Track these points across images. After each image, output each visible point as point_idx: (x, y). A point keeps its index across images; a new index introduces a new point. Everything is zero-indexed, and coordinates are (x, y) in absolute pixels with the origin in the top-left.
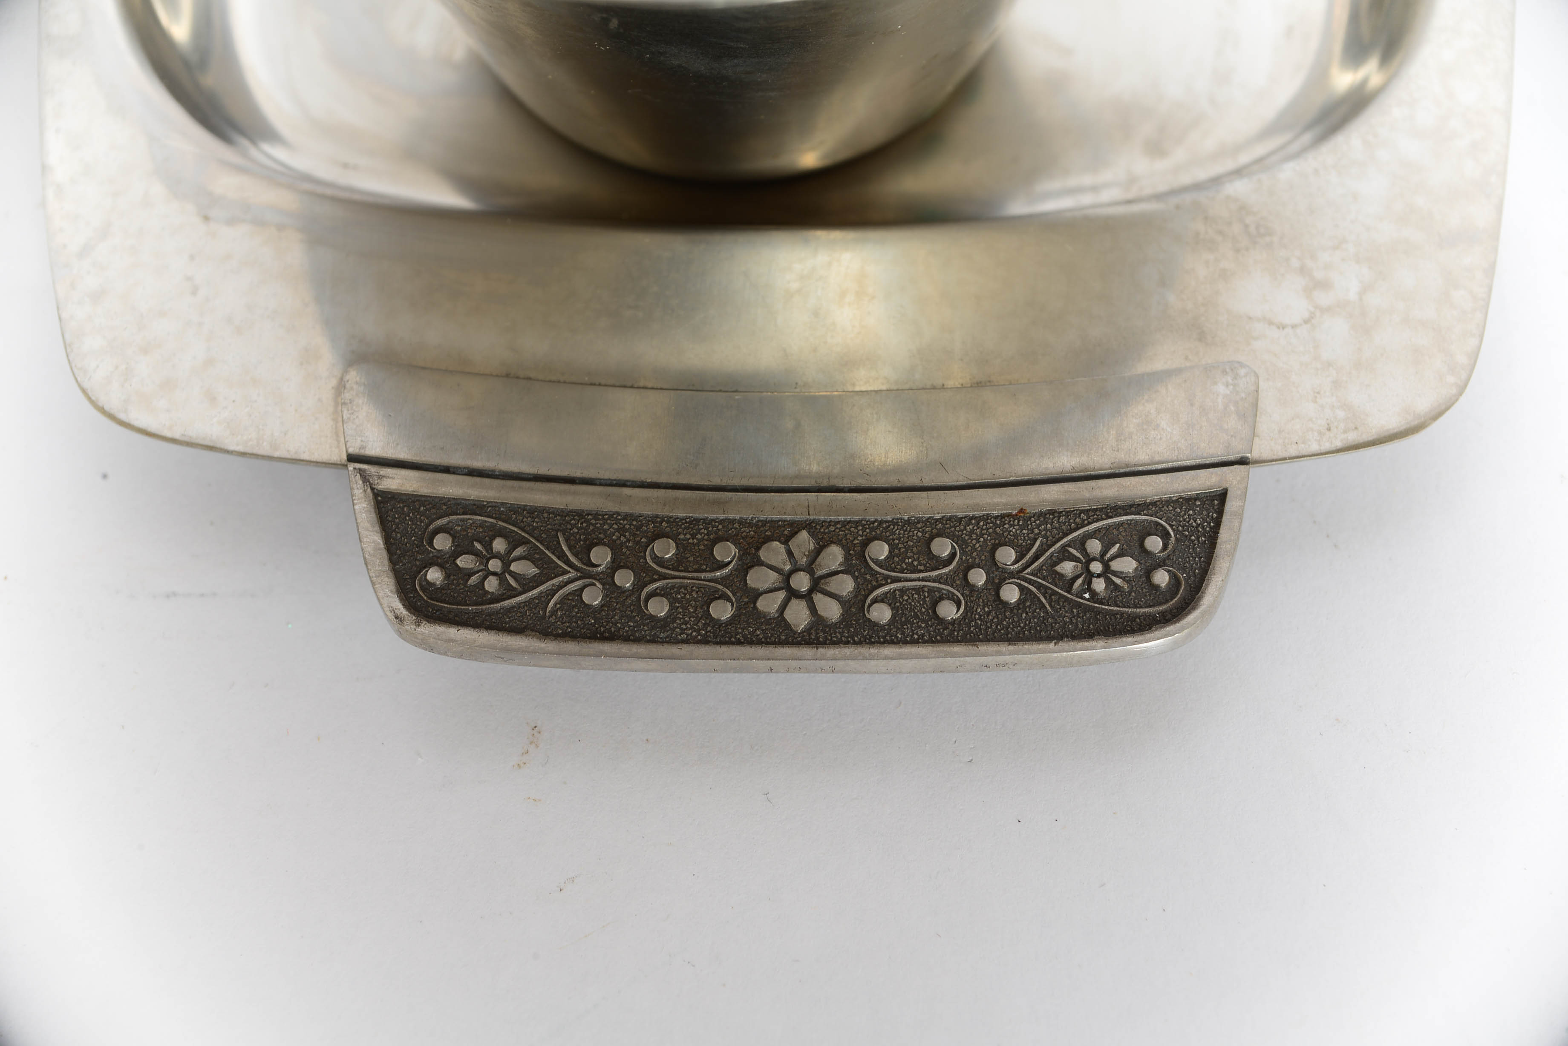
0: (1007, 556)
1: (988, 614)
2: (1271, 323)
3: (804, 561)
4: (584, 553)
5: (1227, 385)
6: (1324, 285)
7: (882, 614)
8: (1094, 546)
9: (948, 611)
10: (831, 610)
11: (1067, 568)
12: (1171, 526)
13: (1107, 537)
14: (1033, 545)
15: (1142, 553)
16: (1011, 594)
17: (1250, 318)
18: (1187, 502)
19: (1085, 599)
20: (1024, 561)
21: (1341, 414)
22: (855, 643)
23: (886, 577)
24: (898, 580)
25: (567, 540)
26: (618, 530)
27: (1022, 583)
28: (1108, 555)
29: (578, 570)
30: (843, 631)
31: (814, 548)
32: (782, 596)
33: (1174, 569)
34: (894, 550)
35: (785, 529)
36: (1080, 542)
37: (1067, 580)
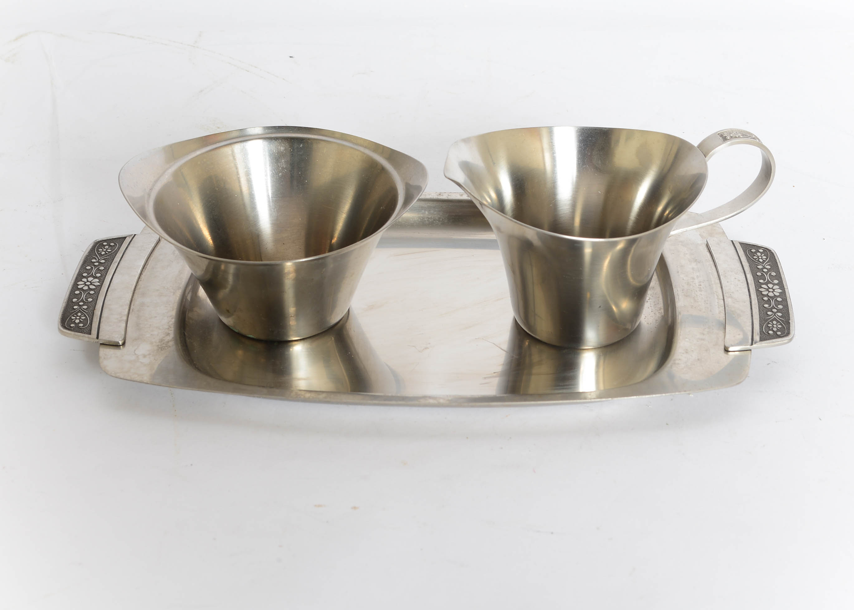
0: (85, 307)
1: (72, 304)
2: (136, 350)
3: (93, 284)
4: (104, 259)
6: (144, 357)
7: (77, 292)
8: (83, 318)
9: (75, 300)
10: (80, 286)
11: (79, 314)
12: (85, 328)
13: (85, 320)
14: (87, 311)
15: (79, 323)
16: (76, 307)
17: (139, 346)
18: (90, 330)
19: (71, 316)
20: (83, 309)
21: (108, 357)
22: (72, 288)
23: (85, 293)
25: (108, 258)
26: (108, 263)
27: (77, 309)
28: (80, 319)
29: (100, 259)
30: (75, 286)
31: (96, 285)
32: (86, 281)
33: (74, 327)
34: (91, 294)
35: (102, 280)
36: (85, 316)
37: (76, 314)
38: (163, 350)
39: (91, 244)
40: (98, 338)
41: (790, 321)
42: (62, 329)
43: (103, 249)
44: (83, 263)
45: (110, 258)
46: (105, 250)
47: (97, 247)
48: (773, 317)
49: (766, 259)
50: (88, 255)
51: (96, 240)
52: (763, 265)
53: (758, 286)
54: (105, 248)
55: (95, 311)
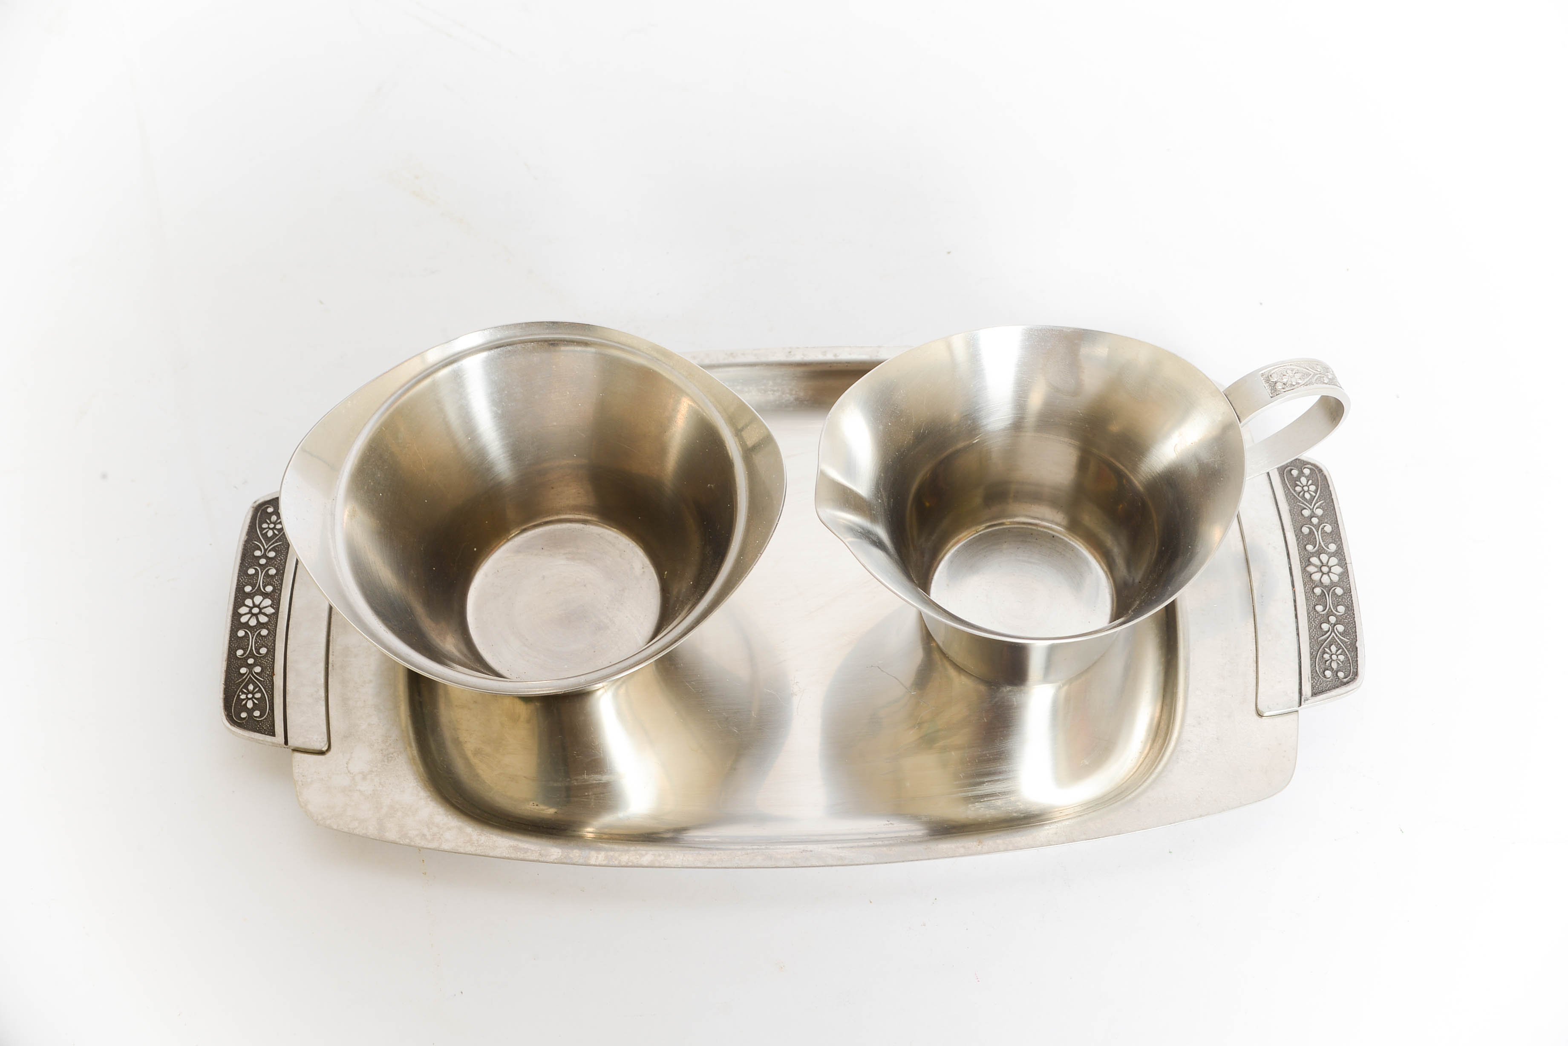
0: (258, 669)
1: (237, 664)
2: (349, 760)
3: (263, 611)
4: (273, 549)
5: (317, 739)
6: (364, 778)
7: (241, 633)
8: (258, 695)
9: (240, 653)
10: (244, 619)
11: (251, 687)
12: (264, 719)
13: (261, 700)
14: (261, 678)
15: (253, 709)
16: (243, 670)
17: (352, 753)
18: (273, 725)
19: (239, 692)
20: (255, 675)
21: (309, 780)
22: (231, 627)
23: (254, 635)
24: (252, 638)
25: (280, 545)
26: (281, 559)
27: (246, 675)
28: (254, 699)
29: (268, 548)
30: (236, 623)
31: (268, 613)
32: (251, 605)
33: (247, 718)
34: (264, 636)
35: (276, 605)
36: (260, 691)
37: (246, 687)
38: (391, 760)
39: (248, 513)
40: (286, 743)
41: (1358, 645)
42: (228, 724)
43: (269, 524)
44: (241, 560)
45: (282, 544)
46: (272, 526)
47: (259, 518)
48: (1330, 635)
49: (1316, 492)
50: (247, 538)
51: (255, 502)
52: (1312, 507)
53: (1306, 562)
54: (272, 520)
55: (274, 678)
